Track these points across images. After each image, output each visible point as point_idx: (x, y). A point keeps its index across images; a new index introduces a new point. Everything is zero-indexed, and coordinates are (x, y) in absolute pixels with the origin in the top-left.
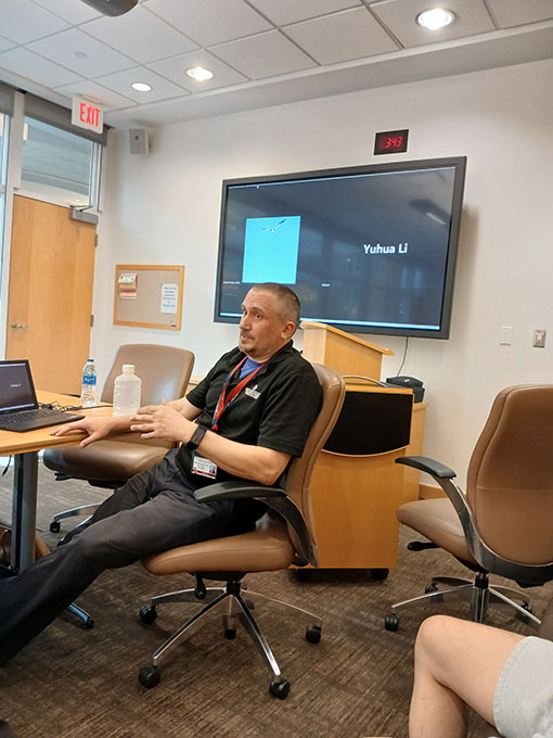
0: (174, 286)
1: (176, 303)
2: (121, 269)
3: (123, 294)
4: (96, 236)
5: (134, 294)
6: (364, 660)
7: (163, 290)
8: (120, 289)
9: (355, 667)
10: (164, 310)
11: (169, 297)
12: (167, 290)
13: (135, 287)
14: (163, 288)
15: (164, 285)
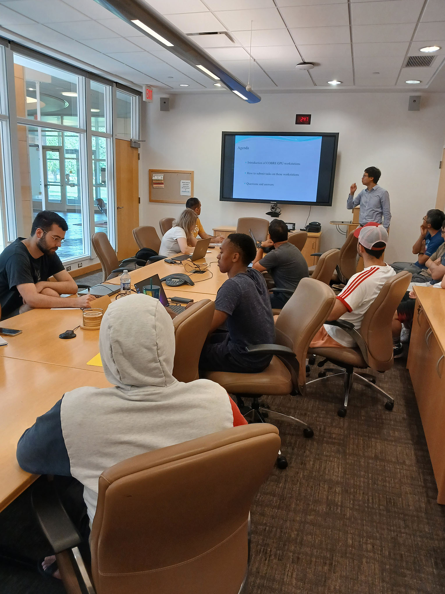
0: (189, 181)
1: (190, 190)
2: (152, 172)
3: (154, 186)
4: (139, 154)
5: (163, 186)
7: (182, 184)
8: (152, 183)
10: (182, 194)
11: (185, 187)
12: (184, 184)
13: (163, 182)
14: (181, 182)
15: (182, 181)
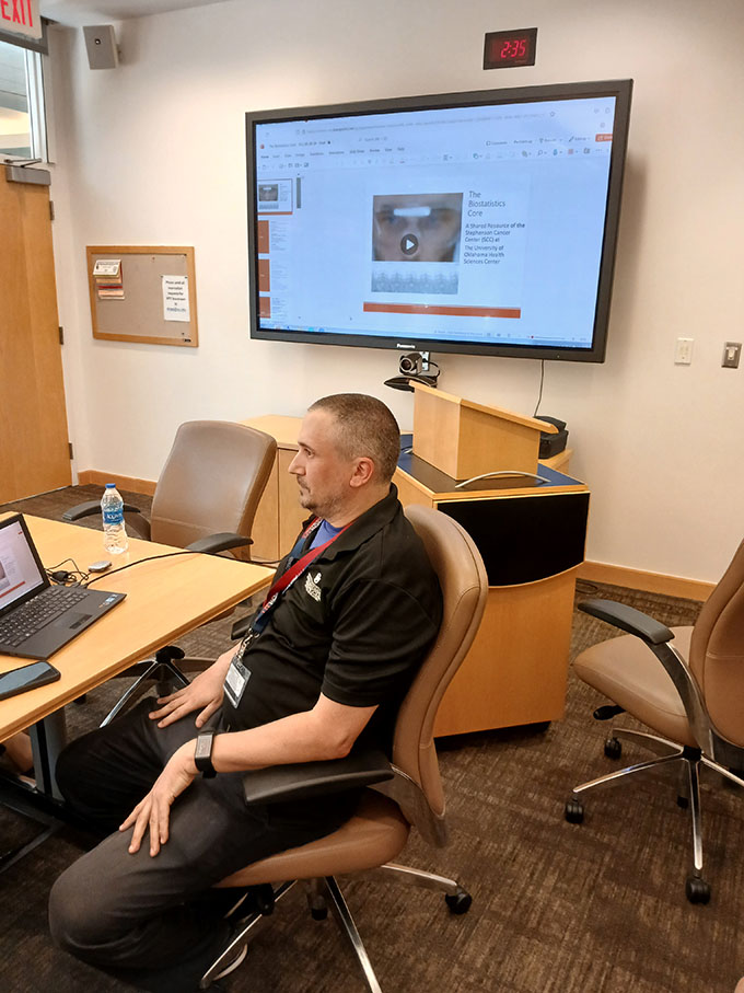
0: (181, 278)
1: (186, 304)
2: (95, 253)
3: (102, 293)
4: (51, 204)
5: (120, 293)
6: (550, 881)
7: (165, 286)
8: (97, 285)
9: (542, 895)
10: (169, 316)
11: (175, 296)
12: (171, 286)
13: (120, 281)
14: (164, 282)
15: (166, 278)
